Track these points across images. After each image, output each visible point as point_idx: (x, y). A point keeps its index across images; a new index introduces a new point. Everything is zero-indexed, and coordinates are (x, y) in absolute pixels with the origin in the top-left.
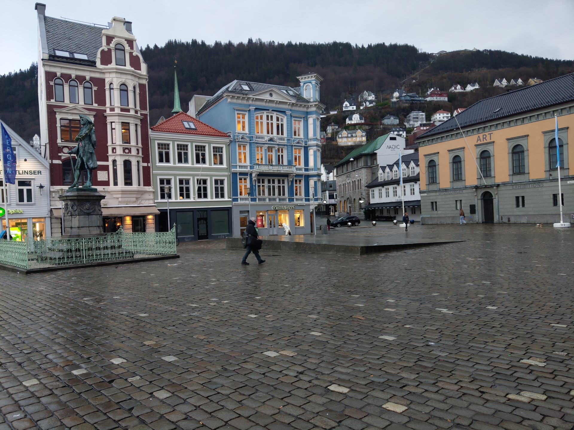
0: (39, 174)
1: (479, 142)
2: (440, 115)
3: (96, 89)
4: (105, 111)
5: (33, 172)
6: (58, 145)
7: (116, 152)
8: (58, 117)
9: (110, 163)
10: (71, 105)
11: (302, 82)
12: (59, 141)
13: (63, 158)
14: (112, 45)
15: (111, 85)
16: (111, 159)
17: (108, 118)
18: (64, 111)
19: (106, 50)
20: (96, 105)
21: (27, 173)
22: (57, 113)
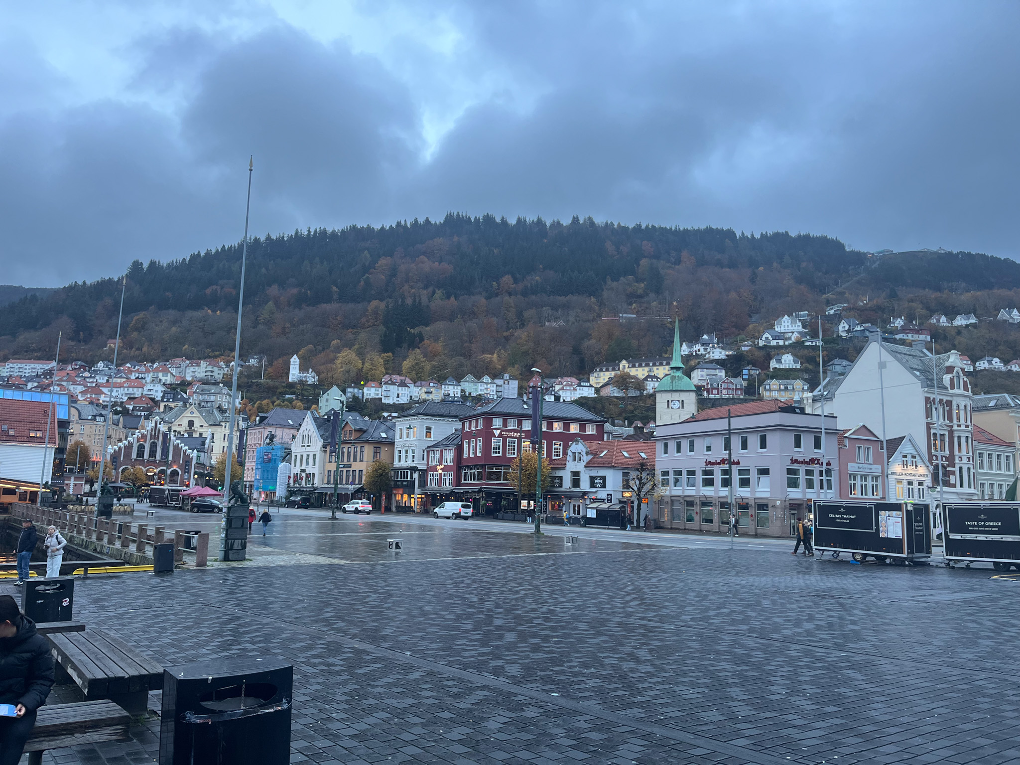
0: (927, 477)
3: (948, 409)
4: (952, 427)
5: (924, 475)
6: (932, 454)
7: (961, 461)
8: (932, 431)
9: (957, 469)
10: (938, 423)
12: (933, 451)
14: (955, 374)
16: (957, 466)
17: (955, 432)
18: (935, 427)
19: (952, 377)
20: (948, 422)
22: (931, 429)
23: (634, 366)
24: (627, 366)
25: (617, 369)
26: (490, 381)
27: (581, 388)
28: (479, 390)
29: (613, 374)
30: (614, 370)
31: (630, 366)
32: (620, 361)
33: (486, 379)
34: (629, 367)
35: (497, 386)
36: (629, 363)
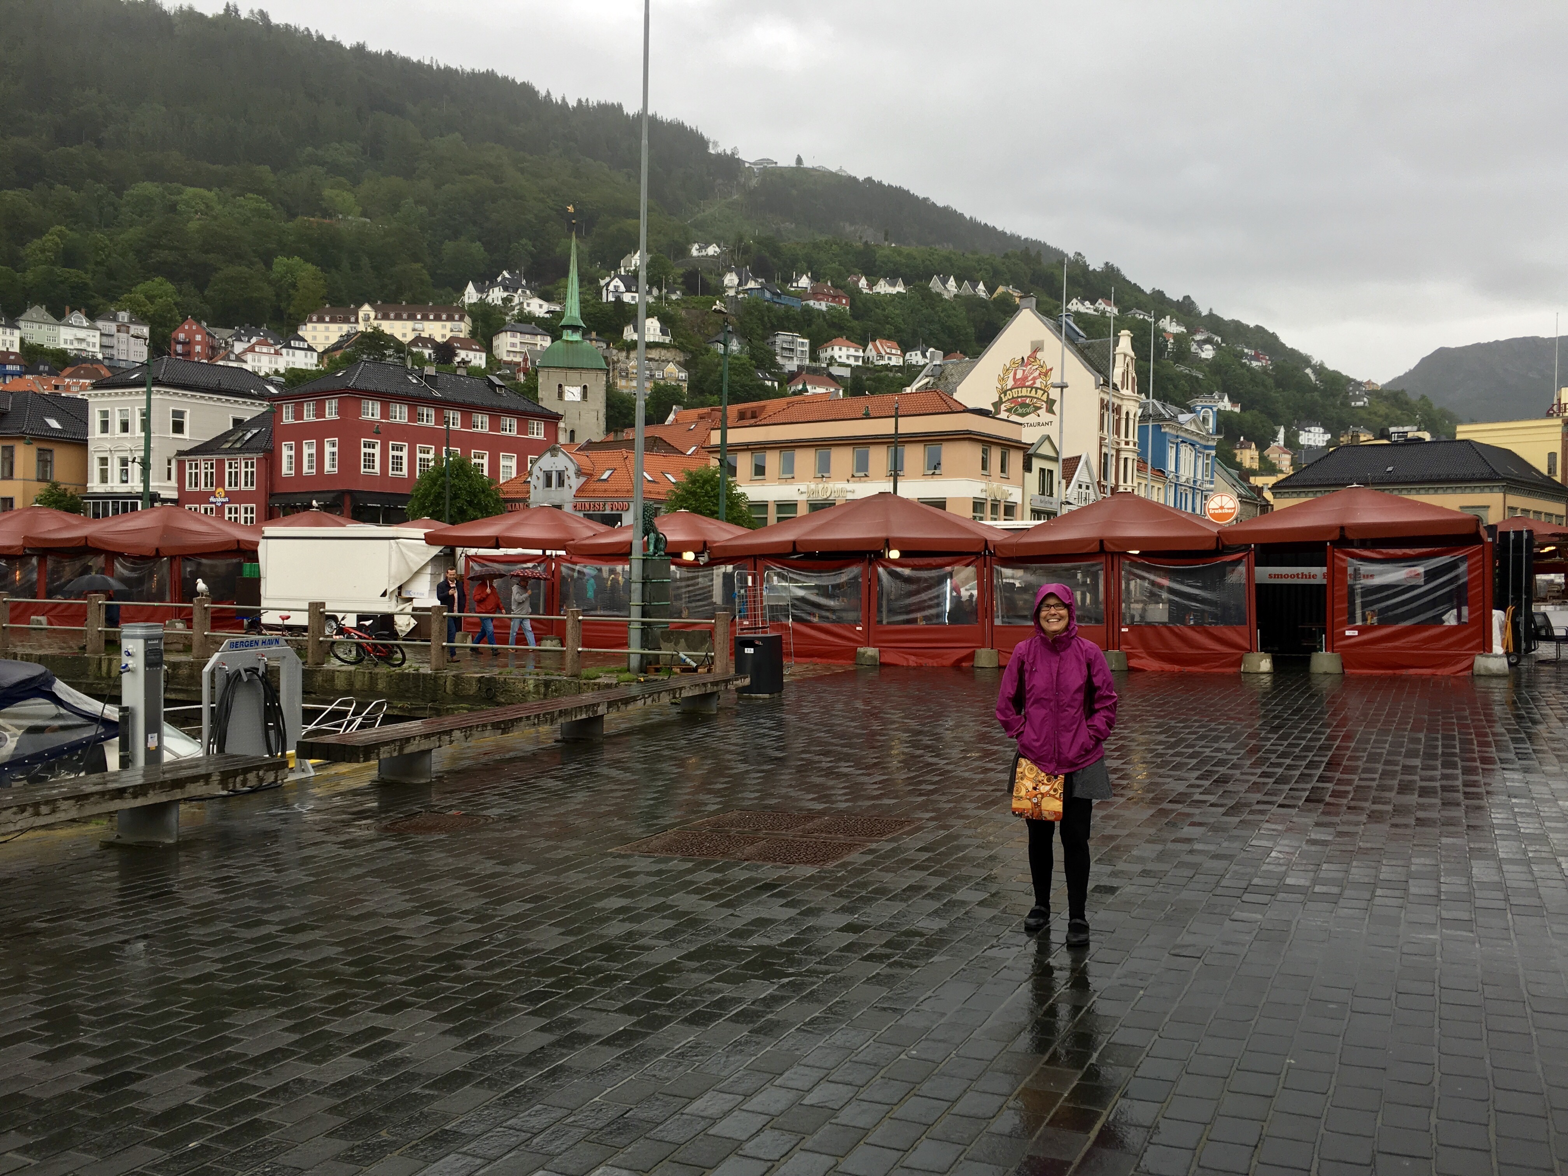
2: (839, 349)
3: (1117, 418)
4: (1119, 444)
11: (1199, 406)
12: (1102, 479)
17: (1122, 452)
20: (1116, 436)
23: (386, 317)
24: (372, 315)
25: (353, 319)
26: (85, 324)
27: (291, 351)
28: (62, 342)
29: (345, 328)
30: (346, 321)
31: (379, 316)
32: (360, 305)
33: (78, 318)
34: (376, 318)
35: (102, 335)
36: (376, 309)
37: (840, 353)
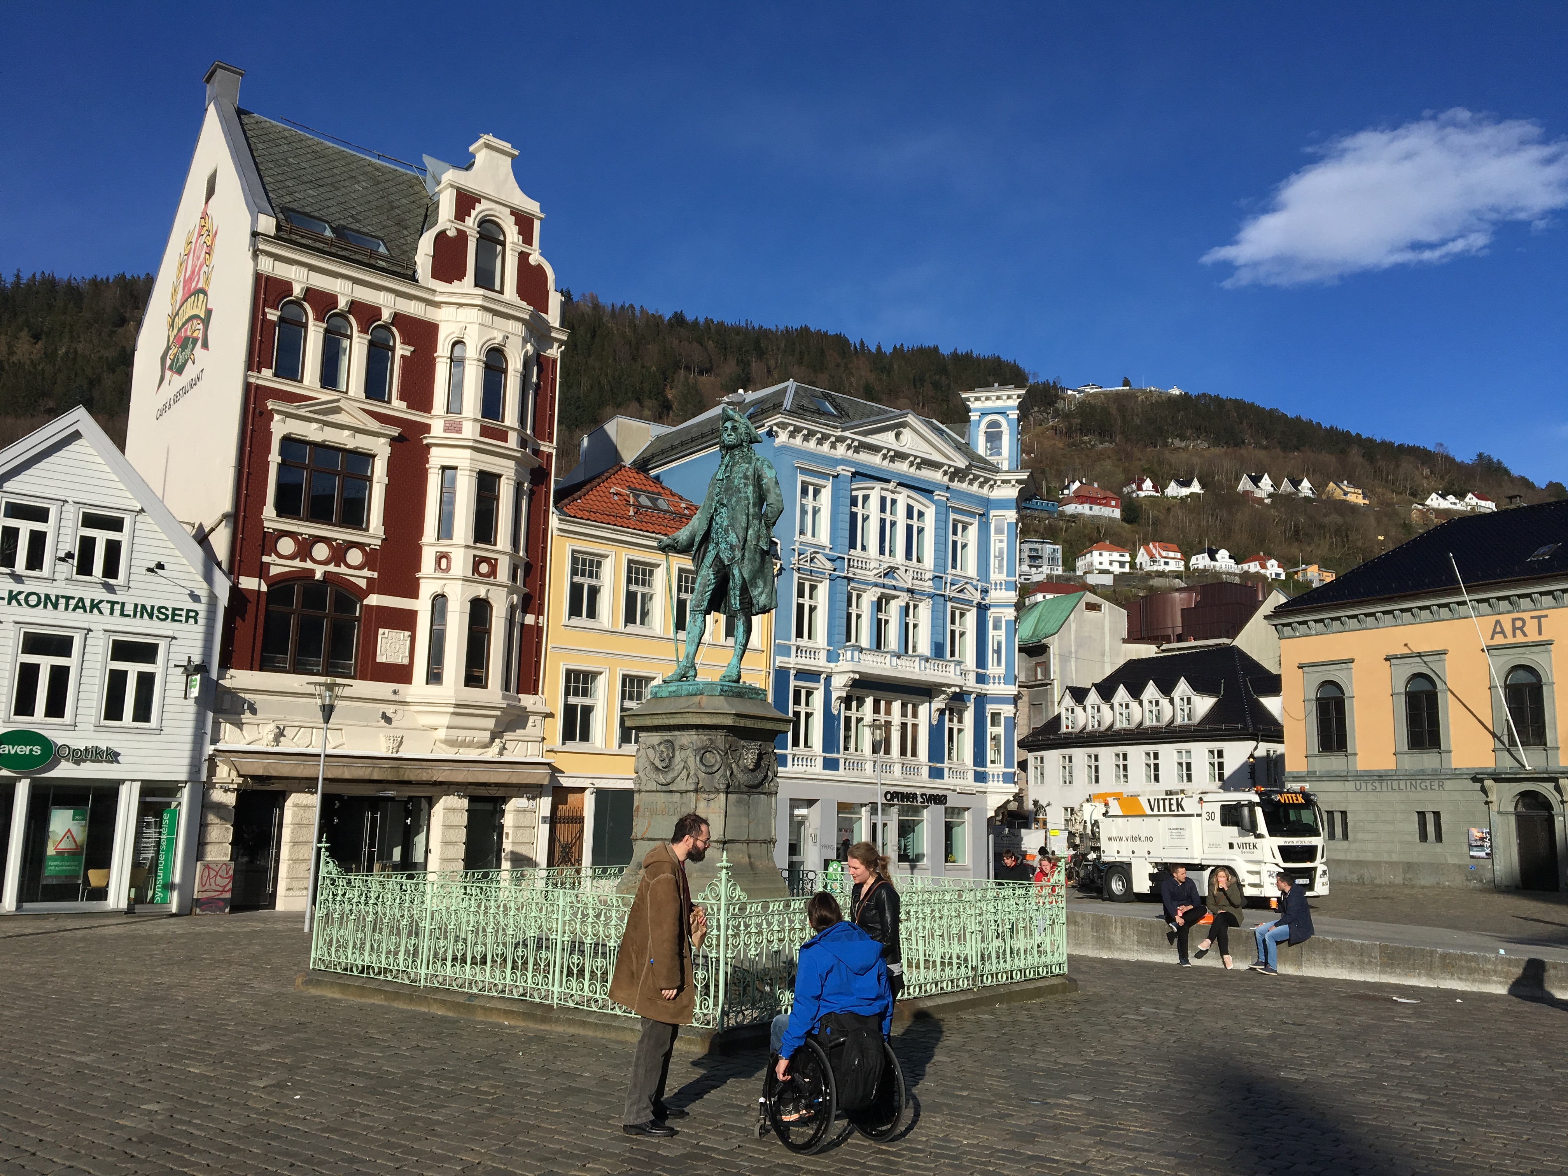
0: (192, 621)
1: (1499, 640)
2: (1101, 555)
3: (408, 354)
4: (426, 428)
5: (169, 613)
6: (266, 524)
7: (448, 569)
8: (279, 428)
9: (422, 606)
10: (326, 396)
11: (976, 410)
12: (269, 511)
13: (274, 571)
14: (471, 223)
15: (457, 347)
16: (427, 589)
17: (434, 451)
18: (302, 412)
19: (451, 233)
20: (403, 405)
21: (151, 616)
22: (277, 417)
37: (1101, 559)
